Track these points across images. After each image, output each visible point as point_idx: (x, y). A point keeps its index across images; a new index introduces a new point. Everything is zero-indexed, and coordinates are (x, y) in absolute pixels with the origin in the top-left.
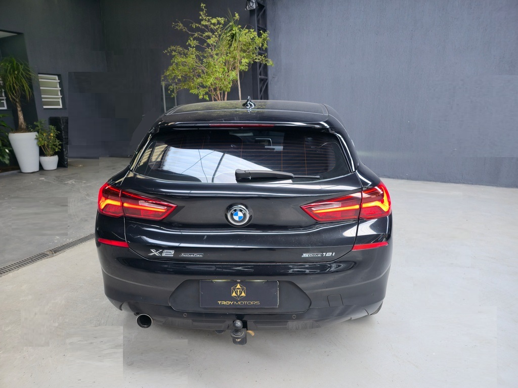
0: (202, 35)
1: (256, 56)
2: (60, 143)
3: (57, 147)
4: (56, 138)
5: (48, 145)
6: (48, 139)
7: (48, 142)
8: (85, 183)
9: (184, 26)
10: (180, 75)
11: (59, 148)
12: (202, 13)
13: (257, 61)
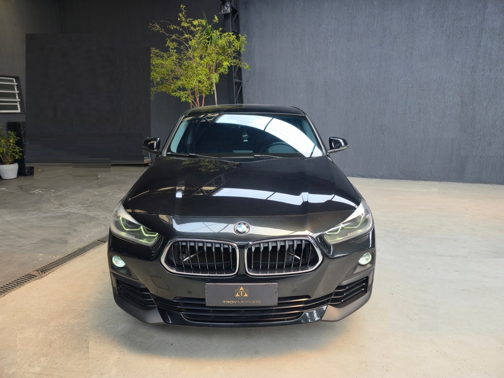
0: (179, 38)
1: (232, 59)
2: (21, 149)
3: (17, 154)
4: (16, 144)
5: (7, 153)
6: (7, 145)
7: (7, 149)
8: (54, 192)
9: (161, 27)
10: (159, 78)
11: (19, 155)
12: (180, 15)
13: (232, 64)
